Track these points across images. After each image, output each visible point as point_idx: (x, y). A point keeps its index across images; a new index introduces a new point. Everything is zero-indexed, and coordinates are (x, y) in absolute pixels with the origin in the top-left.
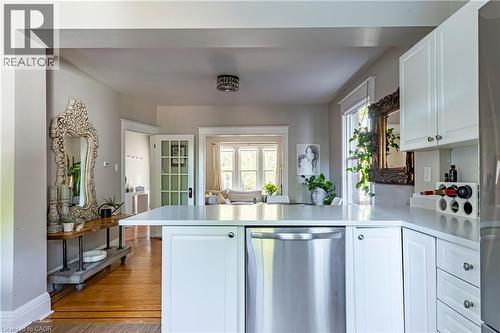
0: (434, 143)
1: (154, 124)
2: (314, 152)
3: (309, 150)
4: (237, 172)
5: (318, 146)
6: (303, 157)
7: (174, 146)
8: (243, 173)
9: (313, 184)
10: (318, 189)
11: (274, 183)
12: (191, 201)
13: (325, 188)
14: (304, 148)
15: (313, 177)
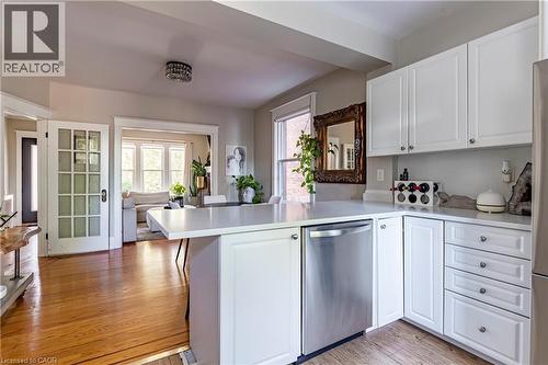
0: (406, 152)
1: (45, 105)
2: (242, 154)
3: (237, 151)
4: (138, 171)
5: (245, 148)
6: (232, 158)
7: (78, 137)
8: (145, 173)
9: (242, 184)
10: (249, 189)
11: (182, 184)
12: (104, 206)
13: (254, 188)
14: (232, 149)
15: (242, 178)
